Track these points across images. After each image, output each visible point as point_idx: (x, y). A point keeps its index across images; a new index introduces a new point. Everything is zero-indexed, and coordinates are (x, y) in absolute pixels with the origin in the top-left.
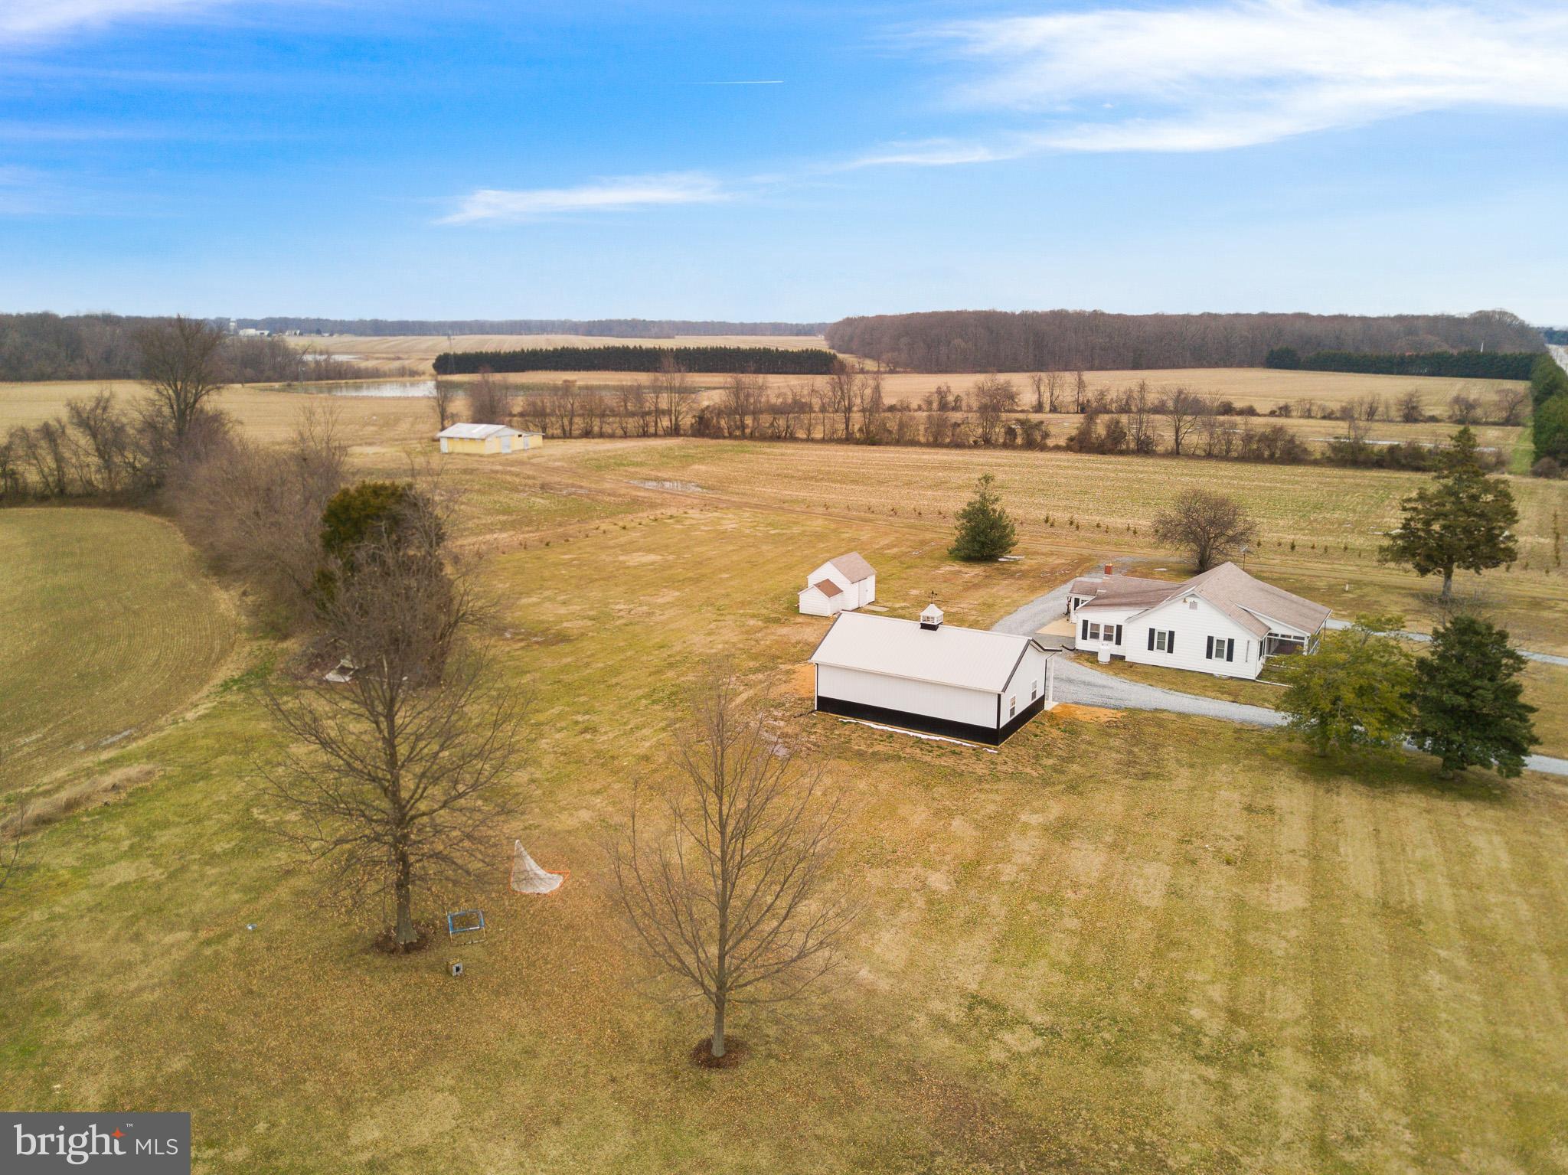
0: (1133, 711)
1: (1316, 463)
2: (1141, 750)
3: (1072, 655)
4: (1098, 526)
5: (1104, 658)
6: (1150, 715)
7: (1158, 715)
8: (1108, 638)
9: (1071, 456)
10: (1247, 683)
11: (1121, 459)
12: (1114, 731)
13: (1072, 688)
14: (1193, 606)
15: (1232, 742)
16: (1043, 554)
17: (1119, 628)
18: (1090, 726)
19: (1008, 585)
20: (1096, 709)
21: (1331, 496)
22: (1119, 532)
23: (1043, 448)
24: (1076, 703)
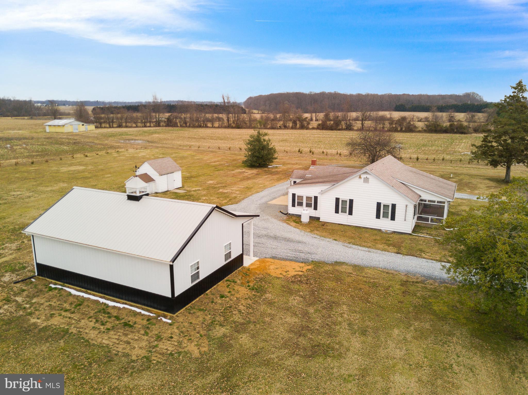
0: (318, 264)
1: (419, 132)
2: (316, 311)
3: (285, 217)
4: (323, 152)
5: (305, 219)
6: (330, 268)
7: (337, 268)
8: (308, 205)
9: (318, 131)
10: (406, 236)
11: (339, 132)
12: (296, 287)
13: (274, 244)
14: (366, 180)
15: (400, 297)
16: (292, 164)
17: (316, 198)
18: (278, 282)
19: (266, 178)
20: (288, 263)
21: (429, 141)
22: (332, 155)
23: (307, 128)
24: (274, 258)
